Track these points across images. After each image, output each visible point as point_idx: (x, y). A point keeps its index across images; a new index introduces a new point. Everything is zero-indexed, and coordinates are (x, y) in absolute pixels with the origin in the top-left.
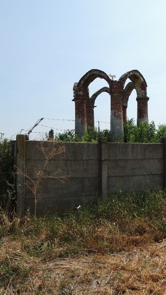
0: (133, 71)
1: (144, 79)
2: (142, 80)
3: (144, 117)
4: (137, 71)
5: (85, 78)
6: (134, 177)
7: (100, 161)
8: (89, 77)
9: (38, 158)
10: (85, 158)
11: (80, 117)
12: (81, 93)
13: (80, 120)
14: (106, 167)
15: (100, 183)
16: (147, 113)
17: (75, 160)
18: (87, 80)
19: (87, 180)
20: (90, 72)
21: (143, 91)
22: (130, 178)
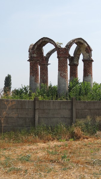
0: (77, 39)
1: (88, 45)
2: (86, 45)
3: (88, 76)
4: (81, 39)
5: (38, 44)
6: (54, 119)
7: (35, 109)
8: (41, 43)
9: (4, 107)
10: (27, 108)
11: (33, 76)
12: (35, 55)
13: (33, 78)
14: (38, 112)
15: (35, 120)
16: (91, 73)
17: (21, 109)
18: (40, 45)
19: (28, 119)
20: (42, 39)
21: (88, 55)
22: (52, 119)
